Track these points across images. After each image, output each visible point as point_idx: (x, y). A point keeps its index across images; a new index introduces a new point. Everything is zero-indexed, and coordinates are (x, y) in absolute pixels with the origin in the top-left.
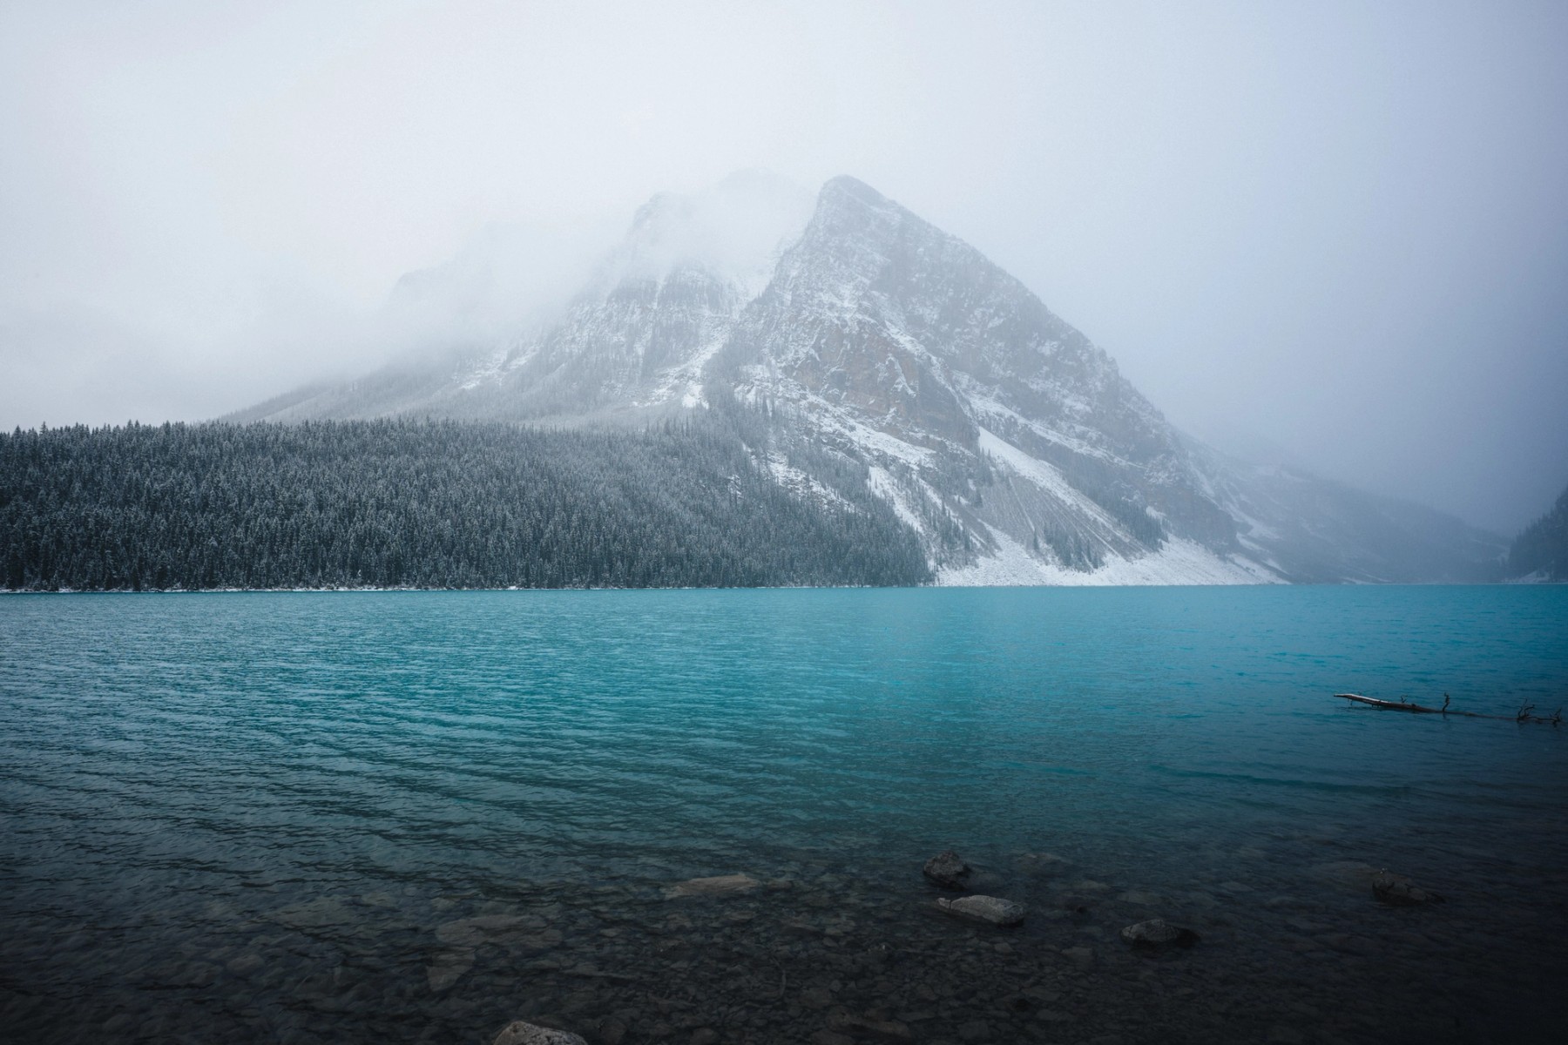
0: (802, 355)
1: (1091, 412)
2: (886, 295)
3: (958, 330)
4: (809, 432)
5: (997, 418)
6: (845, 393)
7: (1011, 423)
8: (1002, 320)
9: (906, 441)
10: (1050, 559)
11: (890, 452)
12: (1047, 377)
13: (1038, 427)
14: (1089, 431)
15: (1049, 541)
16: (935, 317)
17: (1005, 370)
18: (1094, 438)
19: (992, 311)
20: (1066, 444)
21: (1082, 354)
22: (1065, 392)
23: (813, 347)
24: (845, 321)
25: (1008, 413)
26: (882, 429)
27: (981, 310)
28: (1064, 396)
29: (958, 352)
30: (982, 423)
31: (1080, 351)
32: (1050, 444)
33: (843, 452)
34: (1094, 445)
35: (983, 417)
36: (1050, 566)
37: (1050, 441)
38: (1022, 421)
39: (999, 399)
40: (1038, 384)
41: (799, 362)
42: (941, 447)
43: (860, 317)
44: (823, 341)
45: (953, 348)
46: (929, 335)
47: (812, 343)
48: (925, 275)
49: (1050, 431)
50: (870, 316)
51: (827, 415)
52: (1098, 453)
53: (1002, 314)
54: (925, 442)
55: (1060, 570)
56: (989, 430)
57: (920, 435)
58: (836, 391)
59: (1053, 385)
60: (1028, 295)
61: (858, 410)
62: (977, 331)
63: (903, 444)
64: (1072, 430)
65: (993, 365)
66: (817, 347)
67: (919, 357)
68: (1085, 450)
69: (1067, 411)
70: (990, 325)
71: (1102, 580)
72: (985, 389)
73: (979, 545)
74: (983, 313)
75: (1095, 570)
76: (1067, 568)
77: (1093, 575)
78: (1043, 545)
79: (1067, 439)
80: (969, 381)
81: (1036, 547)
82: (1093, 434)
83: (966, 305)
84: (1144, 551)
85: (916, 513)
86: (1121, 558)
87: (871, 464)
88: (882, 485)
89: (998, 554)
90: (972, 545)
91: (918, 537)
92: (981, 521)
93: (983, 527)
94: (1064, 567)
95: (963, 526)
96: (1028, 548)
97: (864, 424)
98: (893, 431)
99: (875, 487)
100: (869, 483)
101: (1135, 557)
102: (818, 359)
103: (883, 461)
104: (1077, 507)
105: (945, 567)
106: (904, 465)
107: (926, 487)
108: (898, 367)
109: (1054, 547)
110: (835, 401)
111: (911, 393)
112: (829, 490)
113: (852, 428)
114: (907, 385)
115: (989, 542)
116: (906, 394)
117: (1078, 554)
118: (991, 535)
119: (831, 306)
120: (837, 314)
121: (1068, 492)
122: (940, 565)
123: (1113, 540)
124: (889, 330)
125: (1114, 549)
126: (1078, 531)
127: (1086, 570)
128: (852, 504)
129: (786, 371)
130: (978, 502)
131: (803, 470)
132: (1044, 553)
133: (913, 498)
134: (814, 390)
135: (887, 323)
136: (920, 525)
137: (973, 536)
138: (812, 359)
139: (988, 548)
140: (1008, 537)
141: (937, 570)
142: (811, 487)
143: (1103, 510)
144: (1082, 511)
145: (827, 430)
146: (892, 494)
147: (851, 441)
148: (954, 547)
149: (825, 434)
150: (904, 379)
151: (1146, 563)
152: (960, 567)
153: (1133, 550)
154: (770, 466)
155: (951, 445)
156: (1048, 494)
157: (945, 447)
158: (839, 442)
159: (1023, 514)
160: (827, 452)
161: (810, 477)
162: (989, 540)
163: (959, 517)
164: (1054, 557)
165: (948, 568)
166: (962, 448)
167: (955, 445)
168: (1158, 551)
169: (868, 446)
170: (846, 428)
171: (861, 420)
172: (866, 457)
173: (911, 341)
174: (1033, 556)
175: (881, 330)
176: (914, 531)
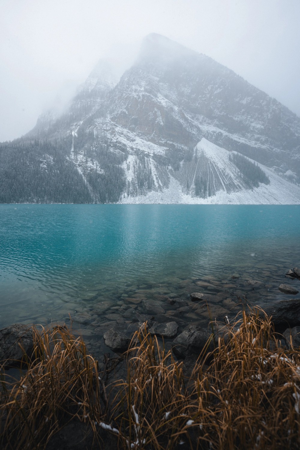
0: (119, 112)
1: (264, 128)
3: (200, 96)
4: (106, 142)
5: (212, 133)
6: (137, 127)
7: (220, 135)
8: (221, 90)
10: (190, 192)
12: (243, 114)
14: (261, 137)
15: (197, 184)
16: (189, 91)
17: (221, 112)
18: (263, 140)
19: (216, 86)
22: (253, 120)
23: (125, 108)
24: (139, 96)
25: (218, 131)
26: (149, 140)
27: (211, 86)
28: (251, 122)
29: (199, 106)
30: (204, 136)
33: (119, 150)
34: (263, 143)
35: (205, 133)
36: (188, 196)
40: (238, 117)
41: (118, 115)
42: (172, 146)
43: (144, 93)
44: (130, 105)
45: (197, 104)
46: (185, 99)
49: (241, 138)
50: (148, 93)
51: (122, 135)
53: (222, 87)
54: (165, 145)
55: (192, 197)
57: (163, 142)
58: (133, 126)
59: (246, 117)
61: (141, 133)
62: (208, 96)
63: (156, 146)
64: (253, 137)
65: (215, 110)
66: (127, 109)
67: (167, 108)
68: (257, 145)
69: (252, 129)
70: (216, 92)
71: (208, 202)
72: (210, 121)
75: (208, 197)
77: (206, 200)
78: (193, 186)
80: (203, 118)
81: (188, 187)
82: (263, 138)
83: (204, 85)
84: (243, 188)
85: (136, 173)
86: (225, 192)
87: (132, 155)
88: (129, 162)
89: (165, 190)
90: (153, 186)
91: (127, 183)
92: (170, 176)
93: (168, 178)
94: (195, 196)
95: (157, 178)
96: (184, 187)
97: (142, 138)
98: (153, 141)
99: (126, 163)
100: (125, 162)
101: (234, 191)
102: (127, 113)
103: (137, 153)
104: (223, 170)
105: (130, 196)
106: (146, 154)
107: (152, 163)
108: (159, 113)
109: (196, 187)
110: (133, 130)
111: (162, 123)
112: (95, 165)
113: (133, 140)
114: (161, 121)
115: (165, 185)
116: (160, 124)
117: (205, 190)
118: (169, 181)
119: (136, 91)
120: (137, 94)
121: (225, 163)
122: (128, 195)
123: (229, 184)
124: (158, 98)
125: (226, 188)
126: (214, 179)
127: (204, 197)
128: (103, 170)
129: (112, 119)
130: (177, 168)
131: (89, 157)
132: (190, 190)
133: (139, 167)
134: (124, 126)
135: (159, 95)
136: (133, 178)
137: (158, 182)
138: (124, 113)
139: (162, 188)
140: (179, 183)
141: (124, 197)
142: (87, 164)
143: (238, 170)
144: (224, 171)
145: (115, 141)
146: (131, 166)
147: (125, 145)
148: (142, 187)
149: (113, 143)
150: (161, 118)
151: (238, 194)
152: (137, 195)
153: (237, 188)
154: (78, 156)
155: (177, 145)
156: (212, 164)
157: (174, 146)
158: (118, 146)
159: (194, 173)
160: (112, 150)
161: (89, 160)
162: (166, 184)
163: (158, 175)
164: (193, 191)
165: (131, 196)
166: (183, 146)
167: (179, 145)
168: (252, 189)
169: (134, 147)
170: (128, 140)
171: (142, 137)
172: (129, 151)
173: (166, 101)
174: (184, 191)
175: (152, 98)
176: (127, 181)
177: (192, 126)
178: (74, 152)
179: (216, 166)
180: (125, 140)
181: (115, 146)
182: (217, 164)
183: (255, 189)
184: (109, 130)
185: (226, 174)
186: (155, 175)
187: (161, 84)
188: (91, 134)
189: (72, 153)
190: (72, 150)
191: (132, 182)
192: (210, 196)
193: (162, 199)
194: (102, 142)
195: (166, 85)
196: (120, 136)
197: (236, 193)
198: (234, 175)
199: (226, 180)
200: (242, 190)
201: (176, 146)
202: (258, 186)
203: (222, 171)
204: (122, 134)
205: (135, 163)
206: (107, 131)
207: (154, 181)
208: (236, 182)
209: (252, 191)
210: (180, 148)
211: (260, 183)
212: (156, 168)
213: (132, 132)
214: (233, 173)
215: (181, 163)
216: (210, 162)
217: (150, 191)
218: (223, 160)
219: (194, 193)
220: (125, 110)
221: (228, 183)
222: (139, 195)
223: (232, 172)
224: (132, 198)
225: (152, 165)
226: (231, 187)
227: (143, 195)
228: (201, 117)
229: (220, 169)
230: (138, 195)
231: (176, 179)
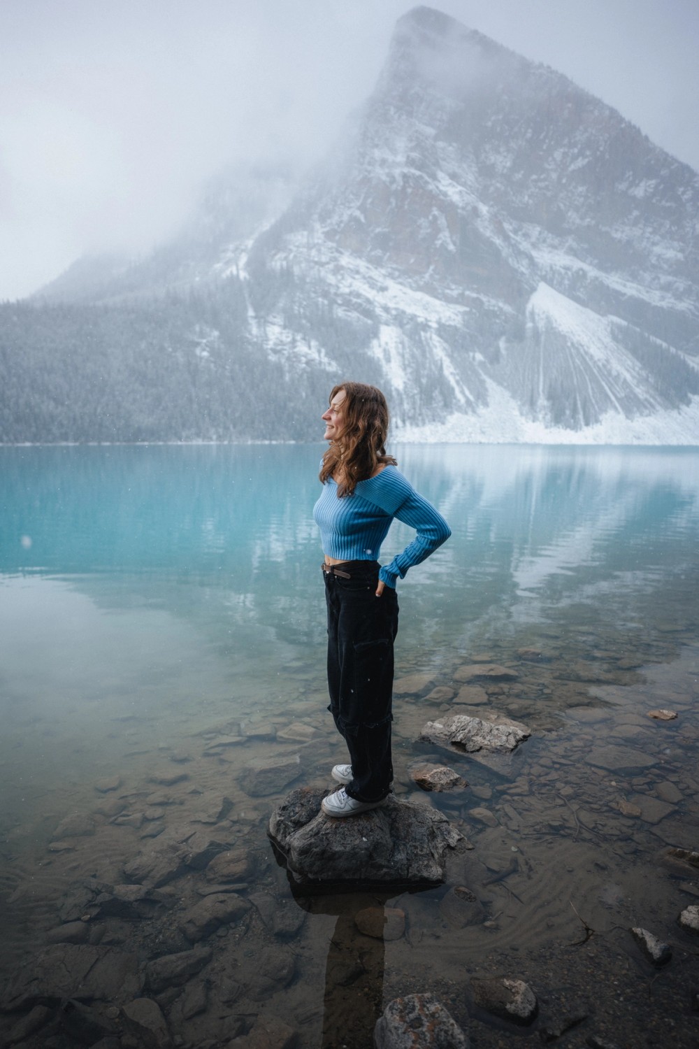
0: (345, 218)
1: (683, 259)
2: (454, 144)
3: (534, 177)
4: (325, 294)
5: (563, 271)
6: (388, 254)
7: (581, 275)
8: (586, 160)
9: (440, 299)
10: (540, 416)
11: (410, 310)
12: (635, 223)
13: (614, 281)
14: (676, 282)
15: (551, 397)
16: (508, 164)
17: (582, 219)
18: (681, 289)
19: (576, 151)
20: (645, 296)
21: (684, 193)
22: (657, 238)
23: (359, 208)
24: (393, 177)
25: (577, 264)
26: (419, 289)
27: (562, 150)
28: (654, 244)
29: (531, 201)
30: (544, 279)
31: (681, 189)
32: (626, 297)
33: (359, 312)
34: (679, 297)
35: (547, 272)
36: (537, 424)
37: (625, 294)
38: (592, 272)
39: (571, 251)
40: (623, 232)
41: (342, 225)
42: (477, 303)
43: (406, 170)
44: (369, 201)
45: (526, 198)
46: (498, 185)
47: (359, 204)
48: (501, 117)
49: (629, 284)
50: (416, 169)
51: (357, 276)
52: (682, 306)
53: (588, 153)
54: (460, 300)
55: (546, 427)
56: (551, 285)
57: (455, 293)
58: (379, 252)
59: (641, 231)
60: (623, 126)
61: (399, 270)
62: (554, 176)
63: (437, 302)
64: (656, 281)
65: (569, 214)
66: (362, 208)
67: (463, 208)
68: (667, 302)
69: (654, 260)
70: (572, 167)
71: (586, 438)
72: (556, 241)
73: (463, 401)
74: (565, 154)
75: (585, 428)
76: (555, 425)
77: (580, 433)
78: (542, 401)
79: (647, 292)
80: (540, 233)
81: (532, 403)
82: (681, 284)
83: (545, 147)
84: (658, 408)
85: (409, 370)
86: (622, 416)
87: (387, 324)
88: (387, 344)
89: (481, 410)
90: (454, 401)
91: (394, 393)
92: (484, 377)
93: (482, 382)
94: (553, 424)
95: (457, 382)
96: (523, 405)
97: (401, 284)
98: (429, 289)
99: (380, 346)
100: (375, 342)
101: (641, 415)
102: (363, 220)
103: (400, 319)
104: (605, 362)
105: (408, 423)
106: (422, 323)
107: (437, 344)
108: (442, 221)
109: (553, 405)
110: (377, 262)
111: (451, 247)
112: (314, 350)
113: (383, 289)
114: (449, 240)
115: (478, 398)
116: (446, 249)
117: (575, 411)
118: (486, 390)
119: (383, 162)
120: (387, 171)
121: (606, 347)
122: (404, 421)
123: (626, 396)
124: (440, 181)
125: (621, 405)
126: (590, 387)
127: (575, 427)
128: (334, 363)
129: (329, 235)
130: (495, 358)
131: (298, 331)
132: (538, 410)
133: (413, 356)
134: (357, 253)
135: (440, 175)
136: (405, 383)
137: (462, 392)
138: (356, 220)
139: (474, 405)
140: (507, 394)
141: (397, 427)
142: (295, 347)
143: (638, 364)
144: (609, 367)
145: (347, 290)
146: (393, 352)
147: (368, 301)
148: (431, 404)
149: (342, 295)
150: (447, 233)
151: (652, 420)
152: (424, 424)
153: (646, 407)
154: (268, 329)
155: (489, 301)
156: (577, 349)
157: (482, 303)
158: (356, 303)
159: (538, 370)
160: (340, 312)
161: (299, 337)
162: (481, 396)
163: (458, 374)
164: (546, 414)
165: (411, 424)
166: (501, 304)
167: (493, 302)
168: (678, 408)
169: (391, 305)
170: (373, 288)
171: (400, 280)
172: (381, 316)
173: (461, 192)
174: (524, 412)
175: (427, 183)
176: (393, 388)
177: (519, 253)
178: (256, 317)
179: (586, 353)
180: (366, 287)
181: (347, 304)
182: (588, 347)
183: (684, 407)
184: (328, 263)
185: (614, 373)
186: (452, 374)
187: (441, 144)
188: (287, 273)
189: (253, 322)
190: (251, 313)
191: (405, 392)
192: (587, 424)
193: (483, 433)
194: (315, 292)
195: (451, 148)
196: (354, 278)
197: (647, 419)
198: (633, 377)
199: (618, 389)
200: (657, 411)
201: (487, 304)
202: (688, 403)
203: (604, 365)
204: (358, 272)
205: (400, 346)
206: (322, 264)
207: (453, 389)
208: (640, 392)
209: (680, 414)
210: (496, 309)
211: (690, 395)
212: (451, 356)
213: (376, 268)
214: (628, 371)
215: (502, 344)
216: (572, 344)
217: (451, 413)
218: (599, 339)
219: (548, 417)
220: (357, 213)
221: (623, 395)
222: (429, 421)
223: (625, 368)
224: (416, 430)
225: (439, 351)
226: (631, 405)
227: (439, 421)
228: (535, 231)
229: (599, 360)
230: (427, 421)
231: (500, 384)
